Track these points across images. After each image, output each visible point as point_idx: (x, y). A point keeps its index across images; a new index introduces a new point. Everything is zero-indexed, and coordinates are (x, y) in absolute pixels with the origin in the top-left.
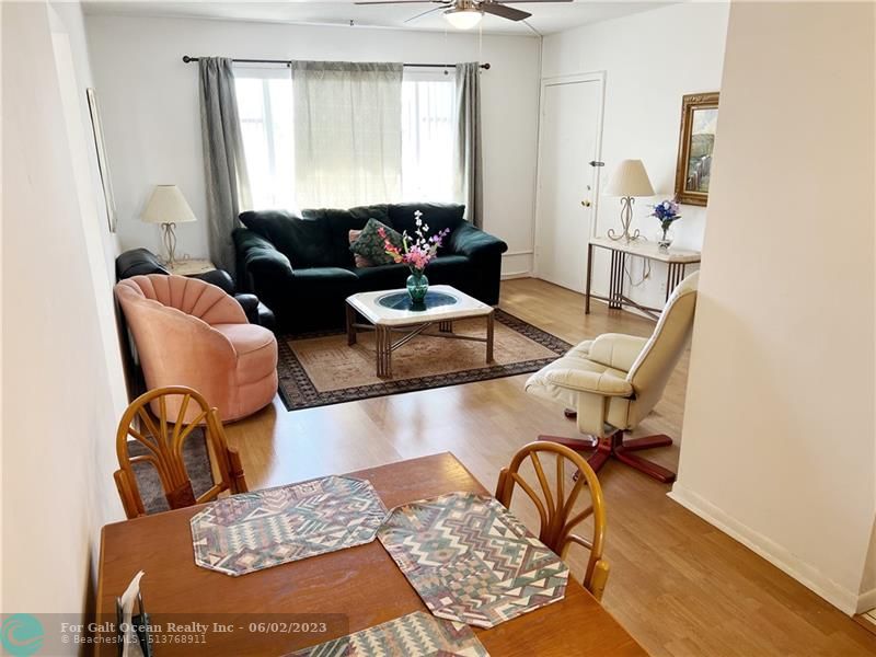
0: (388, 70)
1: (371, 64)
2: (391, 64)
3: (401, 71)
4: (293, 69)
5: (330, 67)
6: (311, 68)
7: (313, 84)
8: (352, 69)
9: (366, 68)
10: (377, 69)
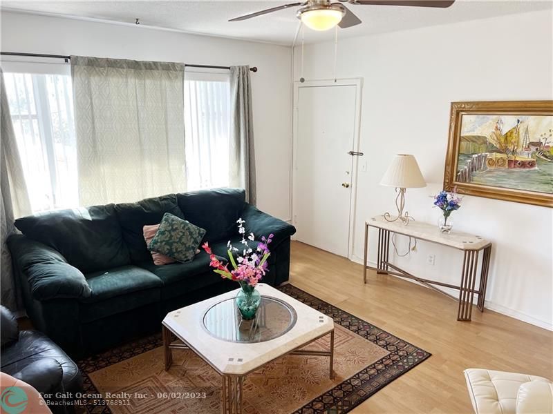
0: (172, 70)
1: (155, 63)
2: (173, 64)
3: (182, 70)
4: (73, 65)
5: (113, 64)
6: (93, 64)
7: (95, 80)
8: (137, 67)
9: (151, 67)
10: (160, 68)
